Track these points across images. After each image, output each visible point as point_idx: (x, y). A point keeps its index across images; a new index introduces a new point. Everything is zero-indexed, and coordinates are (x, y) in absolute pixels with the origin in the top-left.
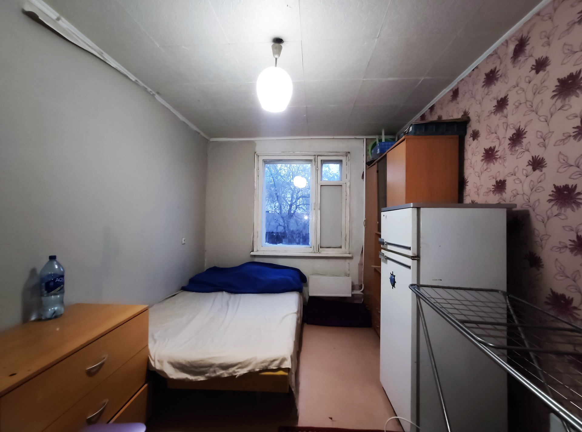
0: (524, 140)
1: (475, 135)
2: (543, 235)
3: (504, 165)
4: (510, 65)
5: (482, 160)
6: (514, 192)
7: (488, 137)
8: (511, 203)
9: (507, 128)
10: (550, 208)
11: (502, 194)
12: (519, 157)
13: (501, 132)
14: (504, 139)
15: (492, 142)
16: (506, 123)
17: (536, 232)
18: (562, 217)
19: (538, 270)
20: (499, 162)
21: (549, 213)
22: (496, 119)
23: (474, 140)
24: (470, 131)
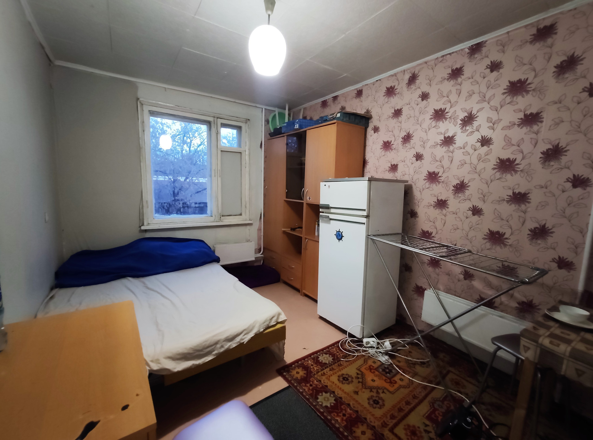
0: (411, 141)
1: (376, 130)
2: (420, 199)
3: (397, 155)
4: (405, 88)
5: (381, 148)
6: (404, 173)
7: (386, 133)
8: (401, 179)
9: (401, 130)
10: (424, 184)
11: (394, 173)
12: (408, 151)
13: (396, 132)
14: (398, 137)
15: (389, 137)
16: (400, 127)
17: (416, 197)
18: (431, 189)
19: (416, 219)
20: (394, 152)
21: (424, 186)
22: (393, 122)
23: (375, 132)
24: (371, 126)
